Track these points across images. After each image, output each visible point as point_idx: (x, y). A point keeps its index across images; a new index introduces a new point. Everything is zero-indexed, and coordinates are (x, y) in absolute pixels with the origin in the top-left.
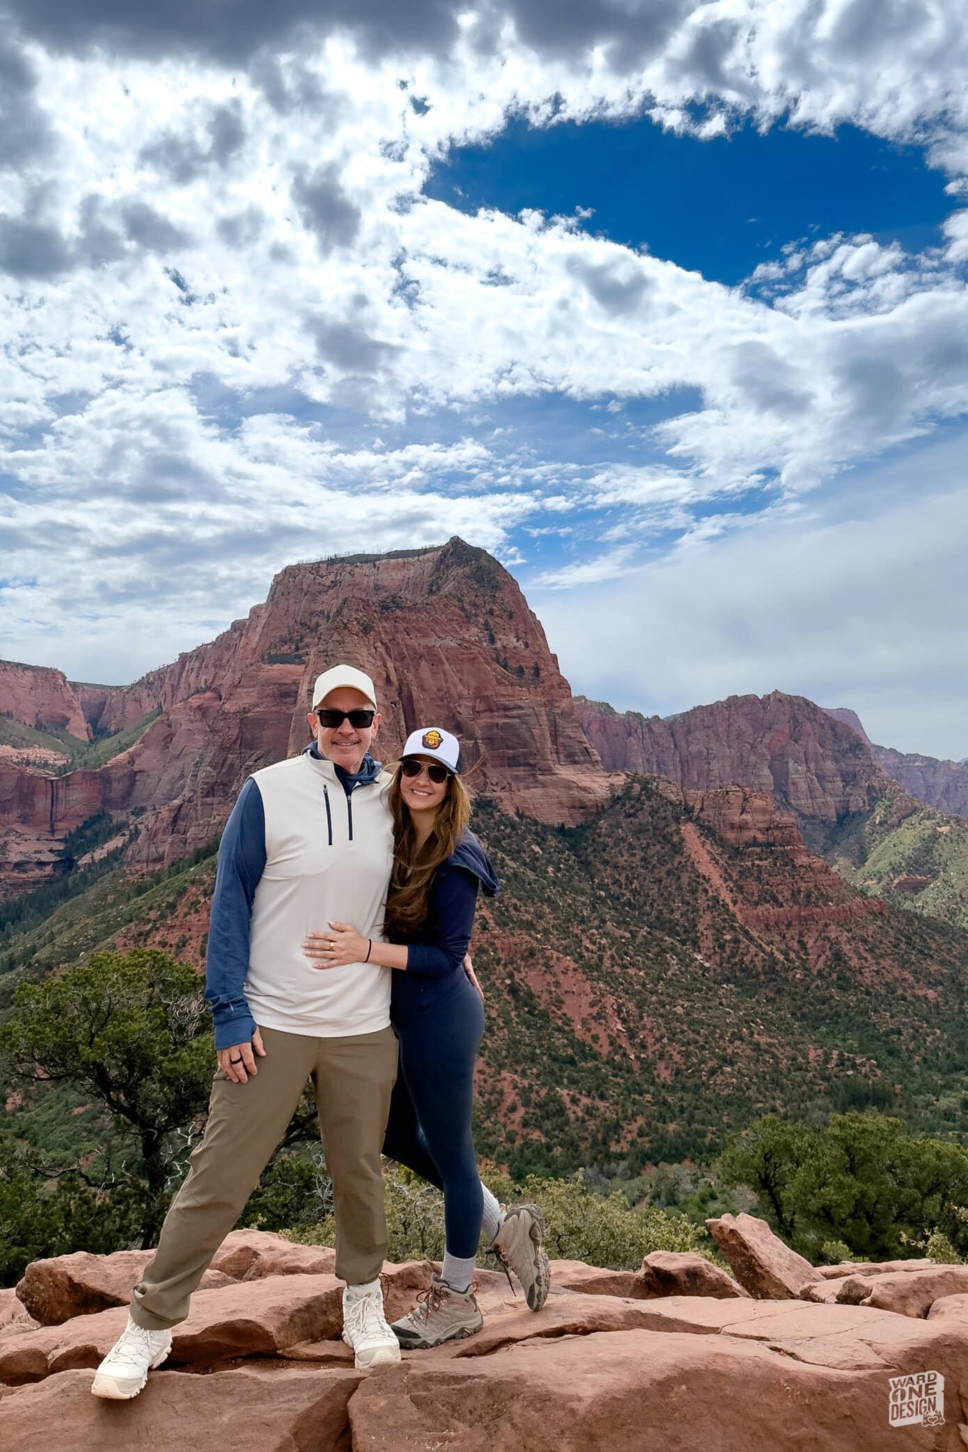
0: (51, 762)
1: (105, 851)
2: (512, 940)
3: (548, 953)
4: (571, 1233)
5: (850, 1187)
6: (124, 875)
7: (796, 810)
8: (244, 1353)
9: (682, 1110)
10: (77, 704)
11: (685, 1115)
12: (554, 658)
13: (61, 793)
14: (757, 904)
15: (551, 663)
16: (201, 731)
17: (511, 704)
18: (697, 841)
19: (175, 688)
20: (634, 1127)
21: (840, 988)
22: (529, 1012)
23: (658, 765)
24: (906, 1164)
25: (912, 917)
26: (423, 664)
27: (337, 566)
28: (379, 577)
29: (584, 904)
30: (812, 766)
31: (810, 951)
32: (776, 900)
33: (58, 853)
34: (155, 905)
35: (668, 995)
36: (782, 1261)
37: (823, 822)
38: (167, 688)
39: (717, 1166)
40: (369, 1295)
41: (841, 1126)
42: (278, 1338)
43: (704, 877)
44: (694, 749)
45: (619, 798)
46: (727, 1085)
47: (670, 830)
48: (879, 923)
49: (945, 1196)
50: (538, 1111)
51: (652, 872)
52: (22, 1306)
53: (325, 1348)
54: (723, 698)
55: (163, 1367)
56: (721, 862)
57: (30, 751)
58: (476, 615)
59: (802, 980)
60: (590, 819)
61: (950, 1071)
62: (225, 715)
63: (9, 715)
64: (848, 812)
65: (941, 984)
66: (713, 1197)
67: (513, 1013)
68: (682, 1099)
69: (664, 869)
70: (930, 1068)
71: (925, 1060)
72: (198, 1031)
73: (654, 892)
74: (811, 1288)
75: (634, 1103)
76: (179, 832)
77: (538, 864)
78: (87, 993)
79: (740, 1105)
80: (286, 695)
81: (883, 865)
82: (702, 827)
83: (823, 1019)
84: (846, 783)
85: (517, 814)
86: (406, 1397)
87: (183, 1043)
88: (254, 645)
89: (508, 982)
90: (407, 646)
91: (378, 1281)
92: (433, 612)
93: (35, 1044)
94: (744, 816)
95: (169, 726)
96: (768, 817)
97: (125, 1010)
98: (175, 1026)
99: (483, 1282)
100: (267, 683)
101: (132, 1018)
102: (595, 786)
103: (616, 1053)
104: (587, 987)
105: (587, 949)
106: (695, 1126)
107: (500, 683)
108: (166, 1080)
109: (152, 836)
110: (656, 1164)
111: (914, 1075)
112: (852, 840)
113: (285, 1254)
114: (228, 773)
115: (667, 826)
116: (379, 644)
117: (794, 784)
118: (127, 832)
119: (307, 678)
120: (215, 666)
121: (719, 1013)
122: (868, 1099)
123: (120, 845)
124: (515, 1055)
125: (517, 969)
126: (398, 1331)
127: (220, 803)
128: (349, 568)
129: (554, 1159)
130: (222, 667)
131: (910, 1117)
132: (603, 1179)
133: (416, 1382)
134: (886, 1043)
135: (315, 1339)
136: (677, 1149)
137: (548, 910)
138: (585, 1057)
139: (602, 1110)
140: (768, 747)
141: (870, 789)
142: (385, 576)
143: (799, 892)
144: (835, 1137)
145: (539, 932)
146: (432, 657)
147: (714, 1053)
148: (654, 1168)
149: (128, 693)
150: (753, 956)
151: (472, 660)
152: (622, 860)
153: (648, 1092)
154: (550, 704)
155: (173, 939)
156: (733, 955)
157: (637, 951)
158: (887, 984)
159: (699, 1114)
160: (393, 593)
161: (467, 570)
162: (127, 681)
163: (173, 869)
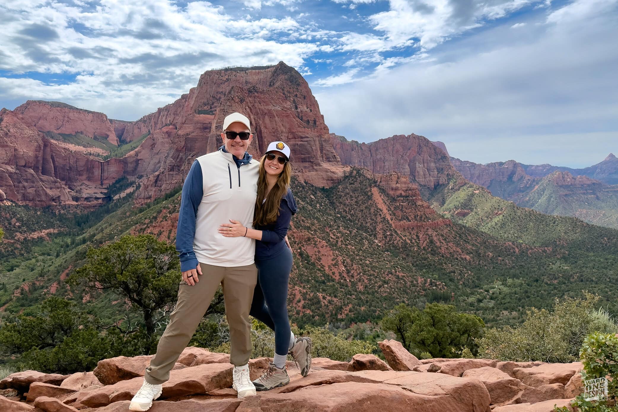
0: (101, 154)
1: (125, 193)
2: (301, 234)
3: (316, 239)
4: (323, 349)
5: (433, 332)
6: (134, 204)
7: (418, 182)
8: (192, 393)
9: (367, 302)
10: (112, 129)
11: (368, 304)
12: (322, 116)
13: (106, 168)
14: (400, 220)
15: (321, 118)
16: (167, 143)
17: (303, 136)
18: (378, 195)
19: (156, 123)
20: (348, 308)
21: (432, 254)
22: (307, 263)
23: (364, 162)
24: (455, 323)
25: (462, 227)
26: (266, 117)
27: (229, 72)
28: (248, 78)
29: (331, 220)
30: (426, 165)
31: (421, 239)
32: (408, 219)
33: (105, 194)
34: (148, 217)
35: (363, 256)
36: (406, 357)
37: (428, 188)
38: (152, 123)
39: (380, 323)
40: (244, 370)
41: (430, 308)
42: (206, 387)
43: (380, 209)
44: (378, 157)
45: (347, 176)
46: (385, 292)
47: (367, 190)
48: (449, 229)
49: (469, 335)
50: (309, 302)
51: (359, 207)
52: (96, 378)
53: (226, 391)
54: (391, 136)
55: (159, 399)
56: (387, 203)
57: (91, 149)
58: (290, 97)
59: (417, 251)
60: (335, 185)
61: (473, 288)
62: (179, 136)
63: (82, 133)
64: (438, 185)
65: (472, 253)
66: (378, 336)
67: (301, 263)
68: (367, 297)
69: (364, 206)
70: (466, 286)
71: (464, 283)
72: (168, 269)
73: (360, 215)
74: (417, 367)
75: (348, 299)
76: (158, 186)
77: (313, 203)
78: (120, 252)
79: (390, 300)
80: (206, 128)
81: (451, 206)
82: (380, 189)
83: (425, 266)
84: (439, 172)
85: (305, 182)
86: (259, 408)
87: (162, 274)
88: (191, 106)
89: (299, 251)
90: (259, 109)
91: (247, 365)
92: (271, 95)
93: (97, 274)
94: (397, 185)
95: (154, 140)
96: (407, 185)
97: (137, 260)
98: (158, 267)
99: (289, 365)
100: (197, 122)
101: (140, 263)
102: (337, 171)
103: (342, 279)
104: (331, 253)
105: (332, 238)
106: (372, 308)
107: (299, 127)
108: (154, 289)
109: (146, 187)
110: (356, 323)
111: (459, 289)
112: (440, 195)
113: (207, 356)
114: (180, 162)
115: (366, 188)
116: (247, 107)
117: (418, 172)
118: (135, 186)
119: (215, 121)
120: (174, 114)
121: (383, 263)
122: (441, 298)
123: (132, 191)
124: (301, 279)
125: (303, 246)
126: (255, 384)
127: (176, 174)
128: (234, 73)
129: (315, 321)
130: (177, 115)
131: (457, 306)
132: (335, 329)
133: (263, 402)
134: (449, 276)
135: (221, 388)
136: (364, 317)
137: (316, 222)
138: (329, 281)
139: (335, 301)
140: (409, 157)
141: (448, 175)
142: (250, 77)
143: (418, 216)
144: (427, 312)
145: (312, 231)
146: (270, 115)
147: (380, 279)
148: (355, 325)
149: (135, 125)
150: (399, 242)
151: (287, 116)
152: (347, 202)
153: (354, 295)
154: (320, 136)
155: (156, 231)
156: (390, 241)
157: (352, 239)
158: (451, 253)
159: (374, 304)
160: (254, 85)
161: (286, 77)
162: (135, 120)
163: (155, 202)
